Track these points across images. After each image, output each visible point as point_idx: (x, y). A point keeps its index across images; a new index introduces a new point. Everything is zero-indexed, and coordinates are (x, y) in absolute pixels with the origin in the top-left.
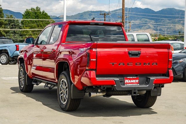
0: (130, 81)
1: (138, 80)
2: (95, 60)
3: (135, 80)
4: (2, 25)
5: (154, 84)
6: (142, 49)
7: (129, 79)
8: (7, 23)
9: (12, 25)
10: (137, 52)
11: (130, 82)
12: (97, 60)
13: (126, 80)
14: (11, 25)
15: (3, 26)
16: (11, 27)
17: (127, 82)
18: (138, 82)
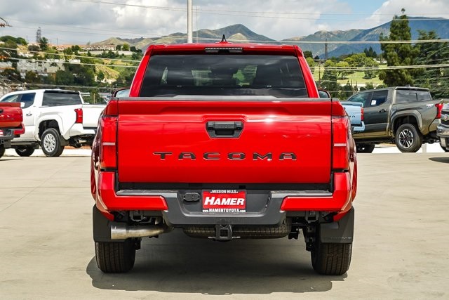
0: (219, 200)
1: (243, 200)
2: (114, 144)
3: (233, 199)
4: (406, 56)
5: (282, 212)
6: (248, 116)
7: (217, 196)
8: (416, 52)
9: (433, 57)
10: (233, 123)
11: (219, 204)
12: (117, 144)
13: (208, 198)
14: (429, 56)
15: (408, 59)
16: (431, 60)
17: (209, 203)
18: (242, 204)
